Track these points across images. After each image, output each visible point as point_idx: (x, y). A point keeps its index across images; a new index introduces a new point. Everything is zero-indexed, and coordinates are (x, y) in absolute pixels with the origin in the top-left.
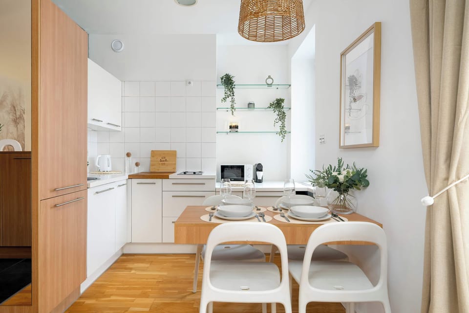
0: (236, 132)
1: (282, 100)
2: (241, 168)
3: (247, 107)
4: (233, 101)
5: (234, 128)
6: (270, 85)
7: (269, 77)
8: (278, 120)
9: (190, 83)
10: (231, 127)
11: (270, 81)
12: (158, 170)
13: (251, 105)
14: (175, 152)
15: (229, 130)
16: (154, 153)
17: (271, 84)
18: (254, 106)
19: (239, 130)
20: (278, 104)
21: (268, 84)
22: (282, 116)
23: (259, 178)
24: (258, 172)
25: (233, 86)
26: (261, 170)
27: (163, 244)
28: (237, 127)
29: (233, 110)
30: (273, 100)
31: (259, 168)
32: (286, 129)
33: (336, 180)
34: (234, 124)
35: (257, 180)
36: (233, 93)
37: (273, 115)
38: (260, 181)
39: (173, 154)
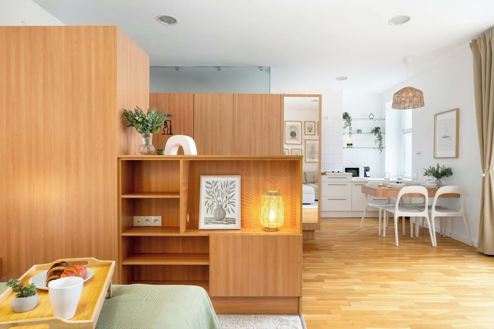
0: (351, 147)
1: (379, 128)
2: (357, 170)
3: (357, 132)
4: (350, 128)
5: (350, 145)
7: (371, 114)
8: (377, 141)
9: (327, 118)
10: (348, 145)
11: (371, 117)
13: (359, 131)
15: (347, 146)
17: (372, 119)
18: (361, 131)
19: (353, 146)
20: (377, 130)
21: (371, 119)
22: (380, 138)
23: (367, 175)
24: (367, 172)
25: (351, 120)
28: (352, 144)
29: (351, 134)
30: (373, 128)
31: (367, 169)
32: (382, 146)
33: (437, 172)
34: (350, 143)
36: (350, 124)
37: (374, 137)
38: (368, 177)
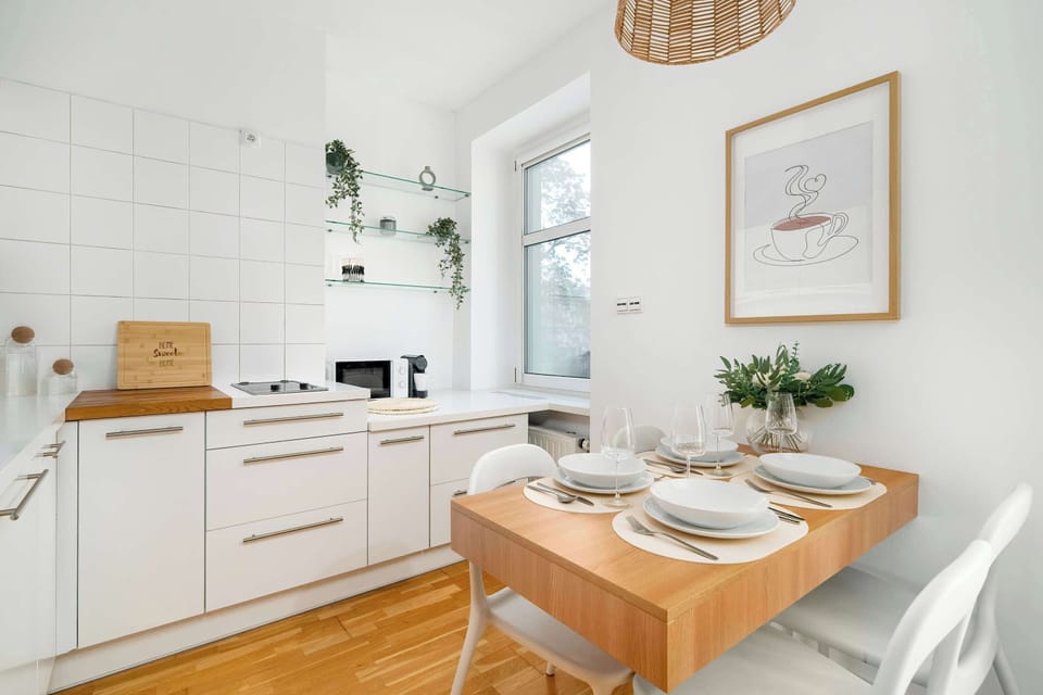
0: (362, 281)
1: (453, 223)
2: (385, 366)
3: (379, 226)
4: (356, 207)
5: (353, 271)
6: (428, 188)
7: (427, 169)
8: (448, 264)
9: (252, 138)
10: (346, 270)
11: (428, 179)
12: (150, 382)
13: (387, 224)
14: (207, 326)
15: (342, 277)
16: (127, 331)
18: (395, 226)
19: (365, 277)
20: (444, 228)
21: (424, 184)
22: (456, 256)
23: (419, 388)
24: (417, 375)
25: (357, 173)
26: (422, 371)
27: (207, 615)
28: (360, 270)
29: (358, 230)
30: (433, 221)
31: (417, 366)
32: (463, 283)
34: (352, 263)
35: (414, 393)
36: (355, 190)
37: (441, 252)
38: (422, 395)
39: (201, 333)
